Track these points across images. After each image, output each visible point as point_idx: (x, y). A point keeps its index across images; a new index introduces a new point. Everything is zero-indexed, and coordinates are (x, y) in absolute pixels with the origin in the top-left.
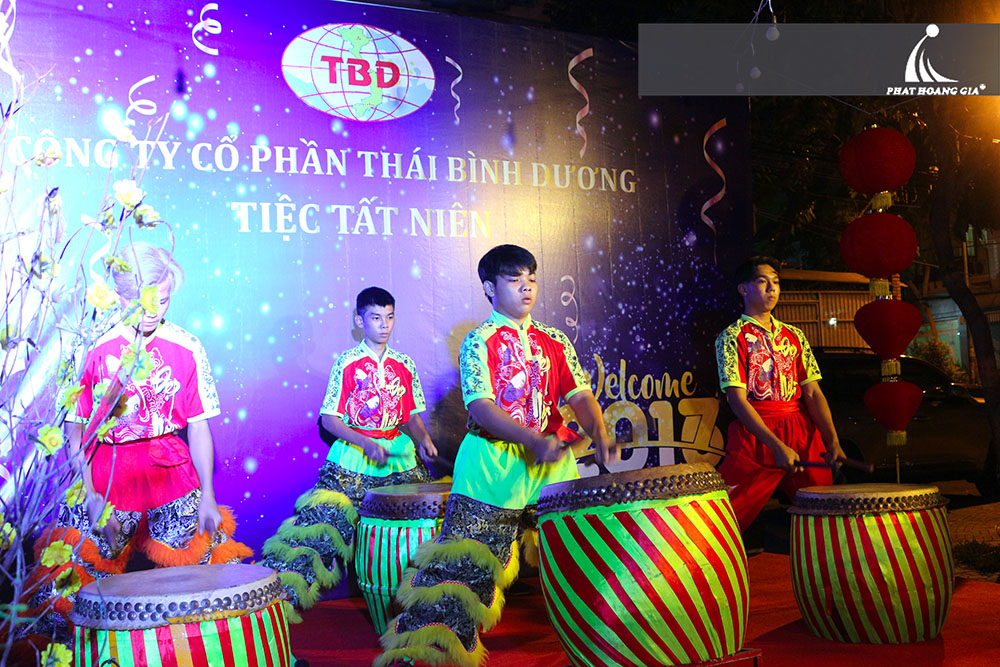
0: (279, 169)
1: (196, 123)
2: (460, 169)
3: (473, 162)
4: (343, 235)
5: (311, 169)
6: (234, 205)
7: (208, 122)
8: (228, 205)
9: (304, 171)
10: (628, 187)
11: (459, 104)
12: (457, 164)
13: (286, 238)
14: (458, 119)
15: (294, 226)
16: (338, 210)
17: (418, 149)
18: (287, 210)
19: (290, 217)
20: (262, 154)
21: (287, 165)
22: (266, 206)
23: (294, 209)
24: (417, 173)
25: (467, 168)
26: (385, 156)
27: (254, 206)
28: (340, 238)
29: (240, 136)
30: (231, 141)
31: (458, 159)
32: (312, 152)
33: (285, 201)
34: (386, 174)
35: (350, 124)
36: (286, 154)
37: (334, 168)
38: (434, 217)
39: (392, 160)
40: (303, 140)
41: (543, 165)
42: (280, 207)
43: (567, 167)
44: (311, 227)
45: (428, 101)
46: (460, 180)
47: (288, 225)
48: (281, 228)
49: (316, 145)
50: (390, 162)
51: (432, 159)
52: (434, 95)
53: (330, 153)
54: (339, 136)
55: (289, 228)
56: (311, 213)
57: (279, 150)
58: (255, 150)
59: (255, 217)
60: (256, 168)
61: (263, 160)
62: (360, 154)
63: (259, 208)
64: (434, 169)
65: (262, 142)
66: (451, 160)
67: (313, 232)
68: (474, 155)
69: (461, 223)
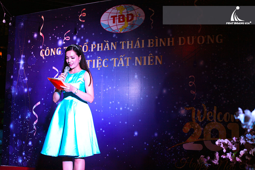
0: (98, 50)
1: (78, 40)
2: (152, 43)
3: (157, 40)
4: (114, 67)
5: (107, 49)
7: (81, 40)
9: (105, 50)
11: (153, 22)
12: (151, 41)
13: (99, 69)
14: (152, 27)
15: (101, 65)
16: (113, 60)
17: (138, 38)
18: (99, 61)
19: (100, 63)
20: (94, 46)
21: (100, 48)
22: (94, 61)
23: (101, 61)
24: (138, 46)
25: (155, 43)
26: (128, 42)
28: (114, 68)
29: (89, 42)
30: (86, 44)
31: (152, 40)
32: (107, 44)
34: (128, 48)
35: (117, 34)
36: (100, 45)
37: (113, 48)
38: (143, 59)
39: (130, 43)
40: (105, 41)
41: (183, 38)
42: (98, 60)
43: (193, 37)
44: (105, 65)
45: (143, 23)
46: (152, 46)
48: (97, 67)
49: (108, 42)
50: (129, 44)
51: (143, 41)
52: (145, 21)
53: (112, 43)
54: (115, 38)
55: (100, 66)
56: (106, 61)
57: (98, 45)
58: (92, 45)
59: (91, 64)
60: (92, 50)
61: (94, 48)
62: (121, 42)
63: (92, 61)
64: (144, 44)
65: (94, 43)
66: (149, 40)
67: (106, 67)
68: (157, 38)
69: (152, 60)
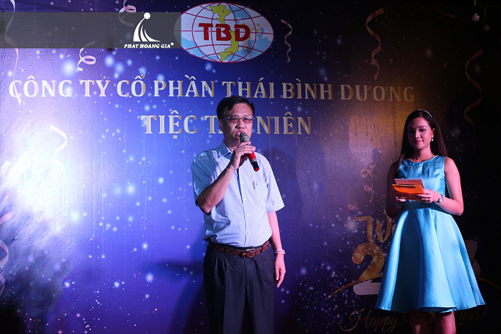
0: (171, 94)
1: (120, 68)
2: (290, 90)
3: (299, 86)
4: (212, 134)
5: (192, 94)
6: (143, 117)
7: (127, 67)
8: (139, 117)
9: (187, 95)
10: (409, 97)
11: (290, 49)
12: (288, 87)
13: (176, 137)
14: (289, 59)
15: (181, 129)
16: (208, 118)
17: (262, 79)
18: (176, 120)
19: (177, 124)
20: (160, 85)
21: (176, 92)
22: (162, 118)
23: (180, 119)
24: (262, 94)
25: (295, 90)
26: (240, 84)
27: (154, 117)
28: (210, 136)
29: (147, 75)
30: (141, 79)
31: (290, 84)
32: (193, 83)
33: (175, 114)
35: (215, 64)
36: (176, 85)
37: (206, 93)
38: (273, 122)
39: (244, 86)
40: (187, 76)
41: (348, 86)
42: (171, 118)
43: (365, 87)
44: (191, 129)
45: (269, 48)
46: (290, 98)
47: (176, 128)
48: (171, 131)
49: (195, 79)
50: (243, 88)
51: (272, 85)
52: (273, 44)
53: (204, 83)
54: (210, 72)
55: (177, 131)
56: (191, 121)
57: (171, 83)
58: (156, 83)
59: (155, 124)
60: (156, 94)
61: (162, 89)
62: (224, 83)
63: (158, 118)
64: (273, 91)
65: (161, 78)
66: (284, 85)
67: (192, 133)
68: (300, 81)
69: (291, 125)
